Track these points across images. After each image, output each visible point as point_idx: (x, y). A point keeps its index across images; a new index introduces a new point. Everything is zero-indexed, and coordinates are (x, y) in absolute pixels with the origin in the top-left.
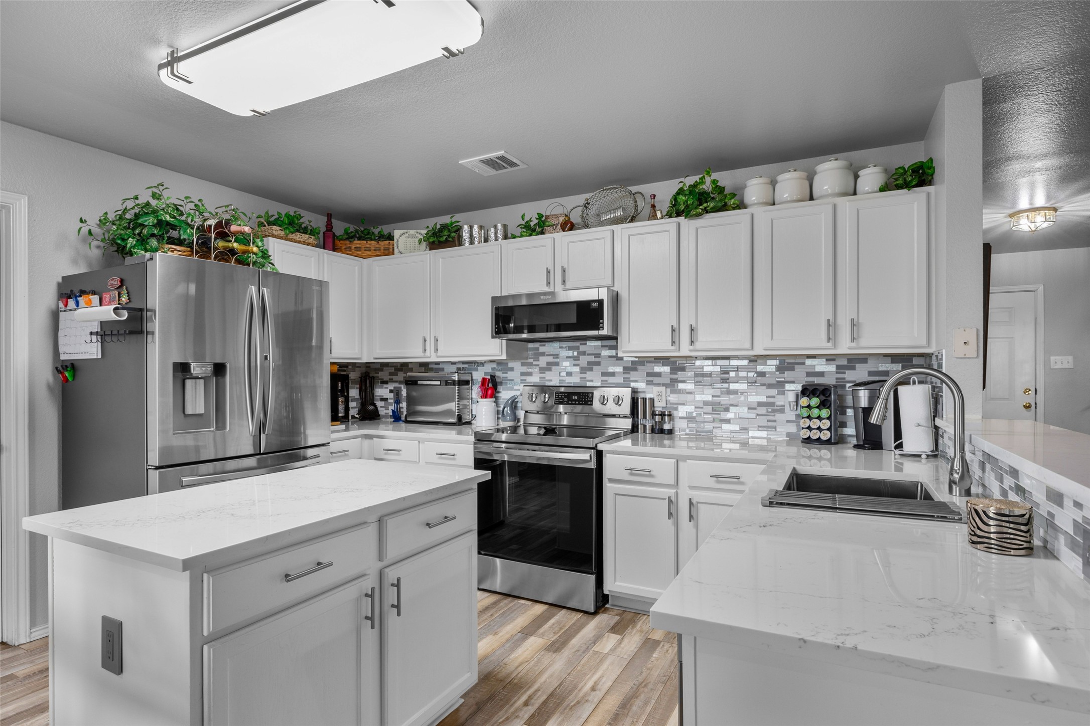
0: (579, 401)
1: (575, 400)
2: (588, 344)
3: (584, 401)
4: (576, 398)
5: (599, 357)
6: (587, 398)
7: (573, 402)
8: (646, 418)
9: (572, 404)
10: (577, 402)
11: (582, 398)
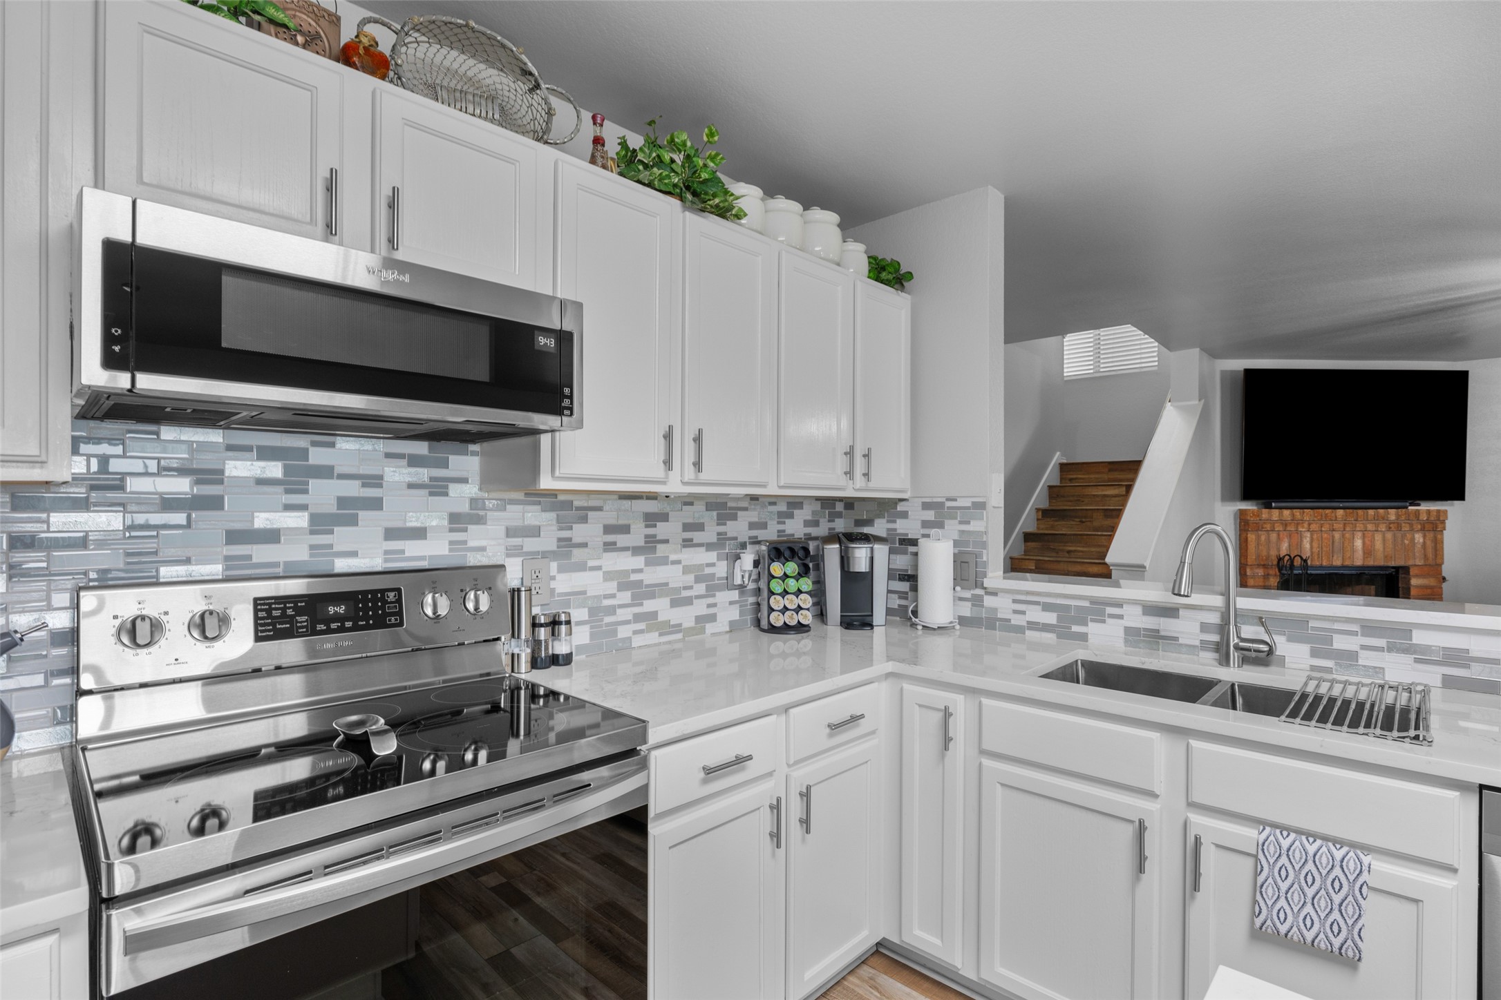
0: (355, 619)
1: (337, 618)
2: (338, 446)
3: (371, 617)
4: (341, 609)
5: (380, 486)
6: (383, 608)
7: (334, 626)
8: (519, 637)
9: (329, 631)
10: (348, 624)
11: (365, 608)
